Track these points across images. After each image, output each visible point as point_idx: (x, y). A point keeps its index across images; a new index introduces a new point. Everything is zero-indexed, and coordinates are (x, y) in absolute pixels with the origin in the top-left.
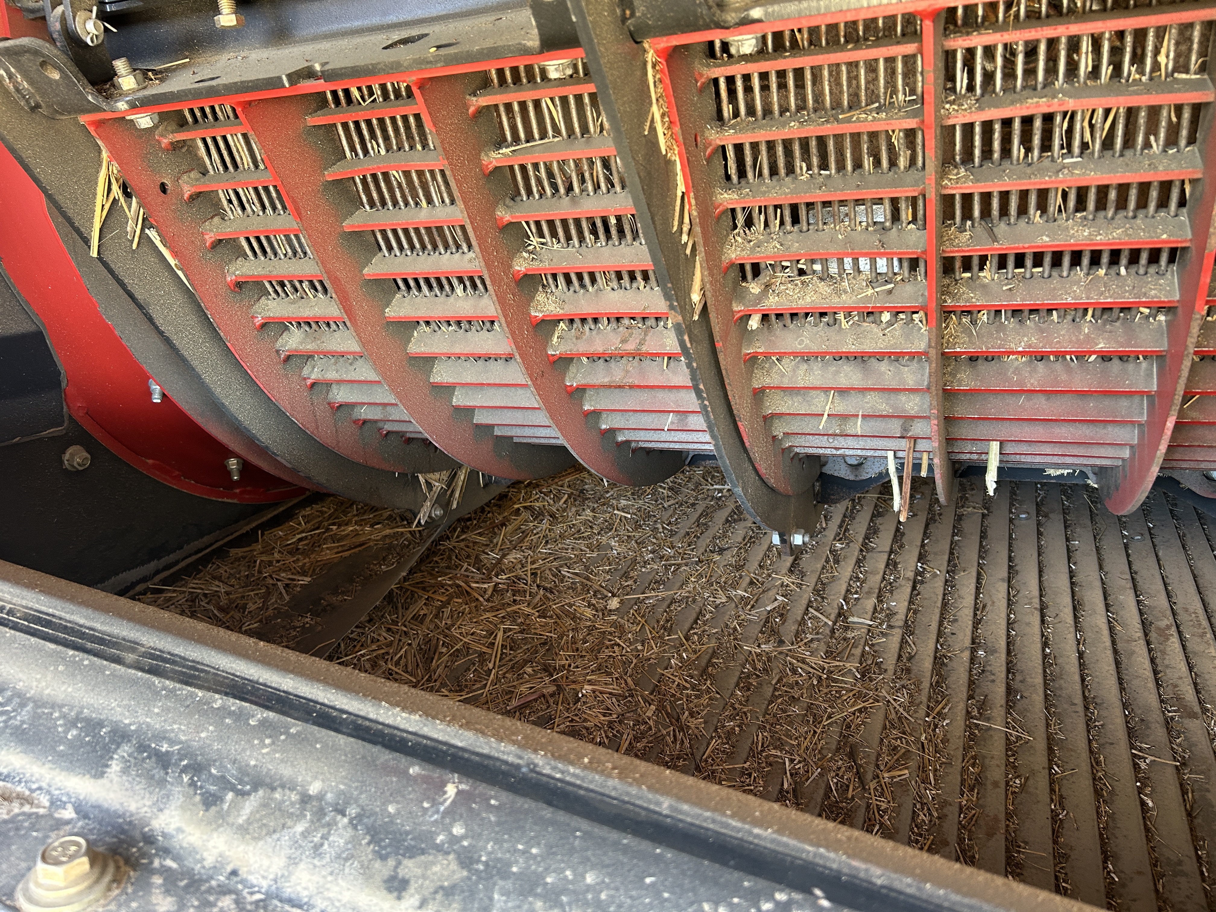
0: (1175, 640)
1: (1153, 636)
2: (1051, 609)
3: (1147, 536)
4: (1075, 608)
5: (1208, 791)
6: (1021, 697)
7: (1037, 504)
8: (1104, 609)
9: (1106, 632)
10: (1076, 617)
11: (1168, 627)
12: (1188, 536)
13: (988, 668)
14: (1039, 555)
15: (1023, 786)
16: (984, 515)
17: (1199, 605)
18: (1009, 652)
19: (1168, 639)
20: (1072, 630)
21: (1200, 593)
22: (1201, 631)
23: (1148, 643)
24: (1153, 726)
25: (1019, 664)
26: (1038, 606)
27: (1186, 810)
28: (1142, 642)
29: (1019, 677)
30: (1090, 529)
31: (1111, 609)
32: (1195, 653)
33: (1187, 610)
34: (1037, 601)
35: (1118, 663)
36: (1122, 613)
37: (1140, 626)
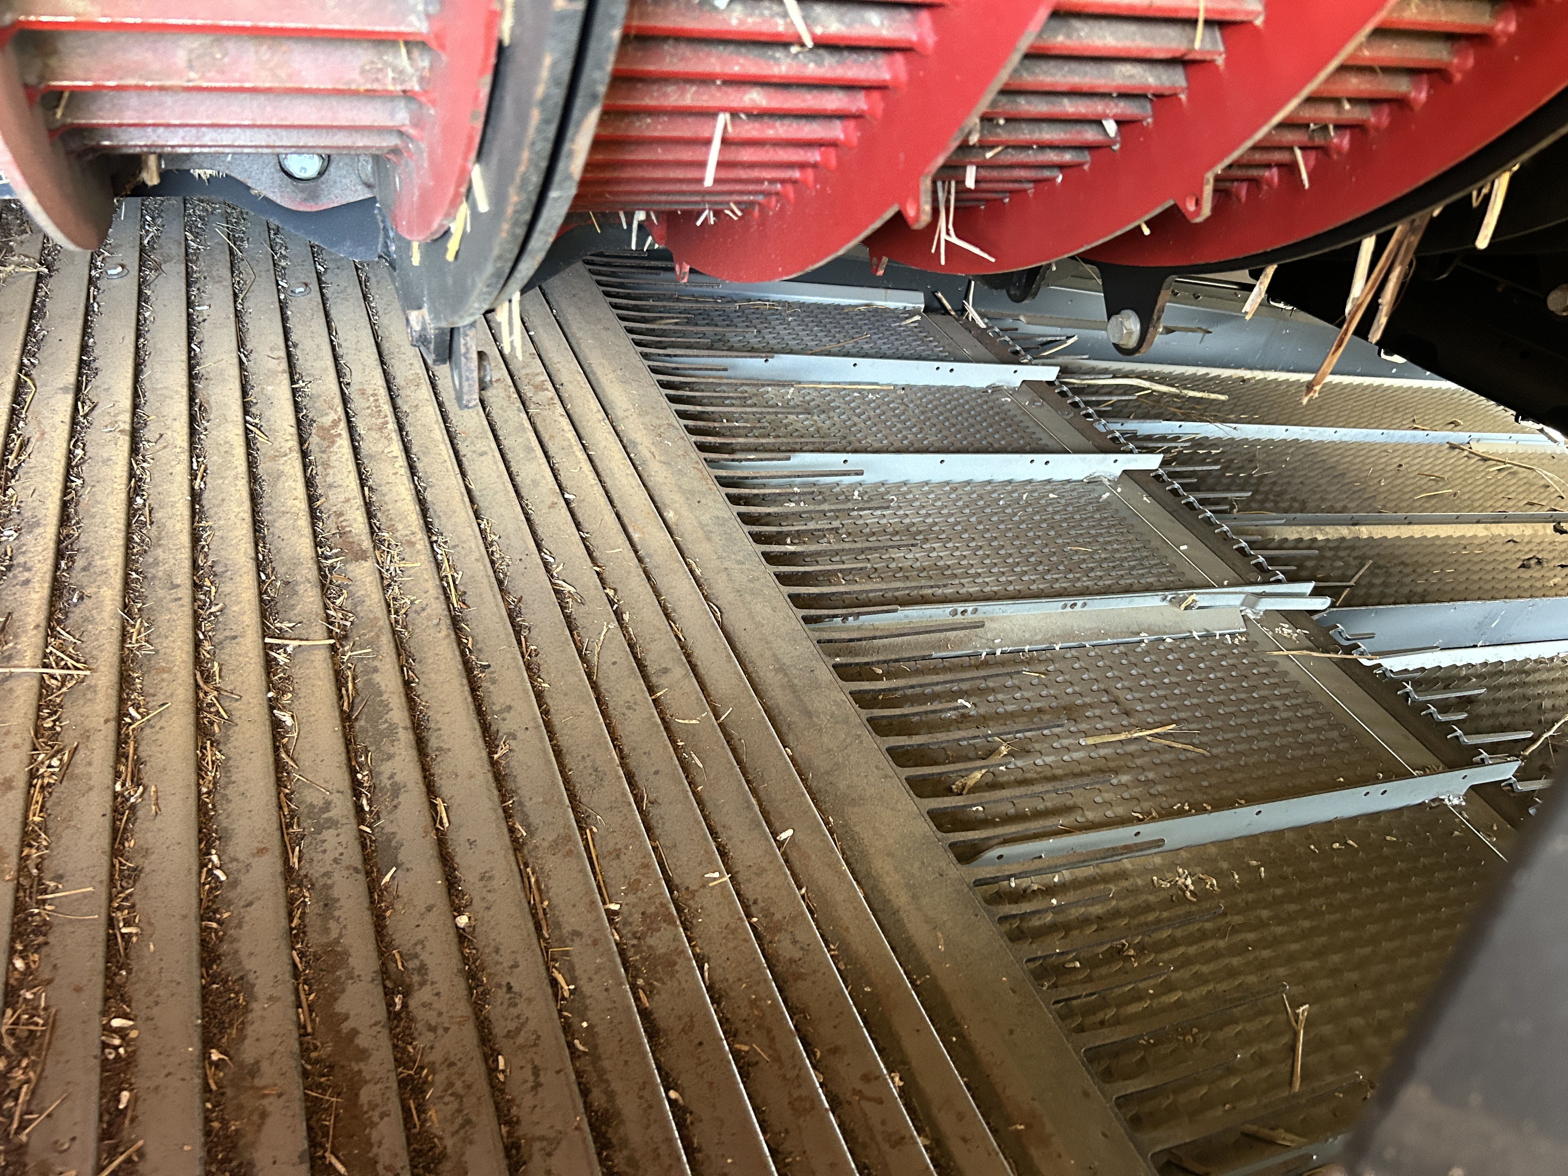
0: (343, 443)
1: (314, 441)
2: (151, 426)
3: (315, 287)
4: (192, 419)
5: (376, 670)
6: (81, 598)
7: (142, 250)
8: (239, 412)
9: (240, 451)
10: (193, 433)
11: (335, 423)
12: (373, 280)
13: (21, 559)
14: (138, 336)
15: (65, 767)
16: (39, 277)
17: (380, 381)
18: (64, 519)
19: (333, 442)
20: (185, 457)
21: (382, 363)
22: (380, 421)
23: (304, 454)
24: (301, 589)
25: (83, 538)
26: (127, 427)
27: (342, 711)
28: (296, 455)
29: (80, 562)
30: (228, 283)
31: (253, 410)
32: (371, 457)
33: (363, 392)
34: (127, 417)
35: (255, 498)
36: (267, 413)
37: (294, 430)
